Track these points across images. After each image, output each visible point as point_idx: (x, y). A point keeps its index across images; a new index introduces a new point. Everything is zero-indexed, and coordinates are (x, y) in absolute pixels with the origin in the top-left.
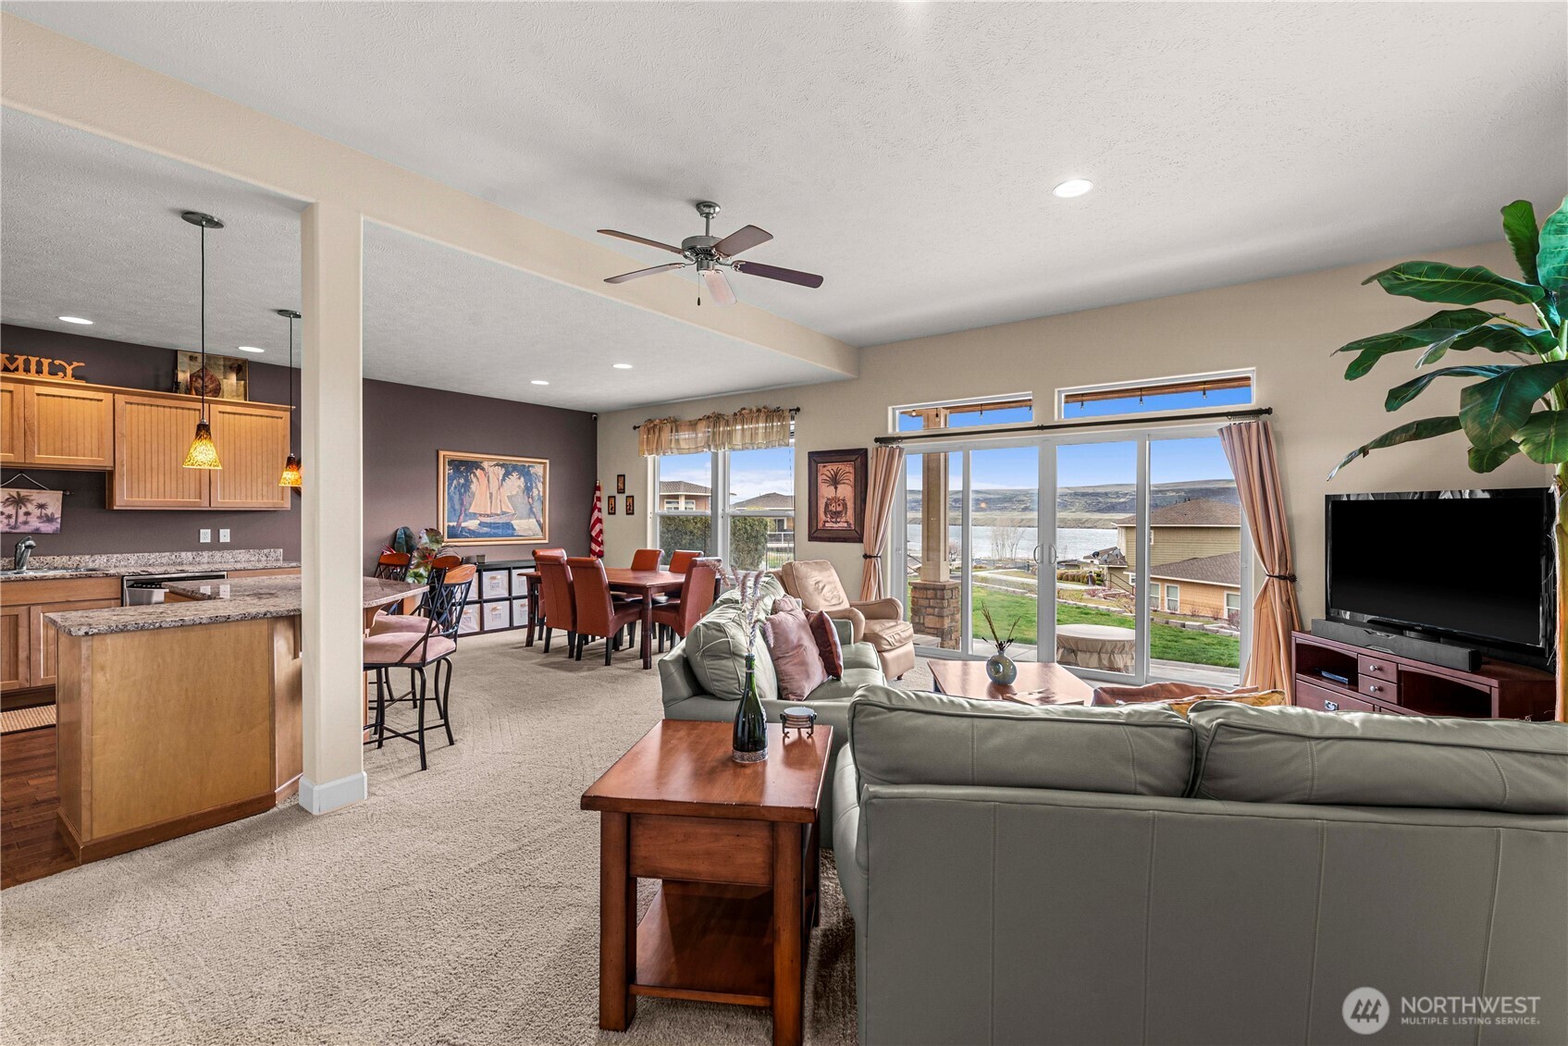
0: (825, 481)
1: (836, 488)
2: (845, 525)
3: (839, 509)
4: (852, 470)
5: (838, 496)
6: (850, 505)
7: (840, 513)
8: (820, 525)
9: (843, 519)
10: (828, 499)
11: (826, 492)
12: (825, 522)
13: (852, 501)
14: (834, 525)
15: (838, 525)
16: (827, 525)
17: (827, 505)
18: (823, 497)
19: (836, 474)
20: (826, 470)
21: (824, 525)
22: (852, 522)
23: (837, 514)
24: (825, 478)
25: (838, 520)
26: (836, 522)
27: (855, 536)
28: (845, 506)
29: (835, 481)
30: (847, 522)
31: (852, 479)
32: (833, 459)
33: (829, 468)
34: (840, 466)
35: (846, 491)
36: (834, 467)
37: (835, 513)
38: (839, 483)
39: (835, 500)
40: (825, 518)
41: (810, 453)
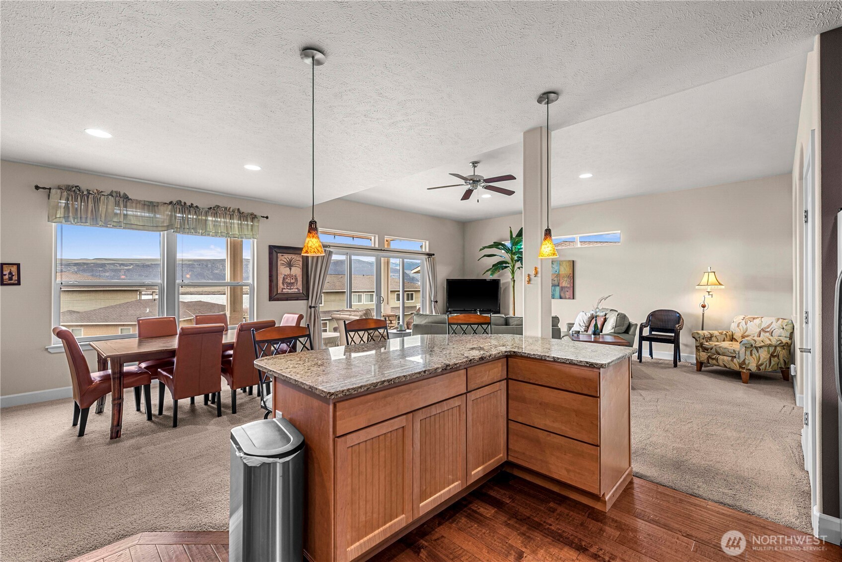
0: (283, 264)
1: (290, 269)
2: (297, 290)
3: (292, 281)
5: (292, 273)
6: (300, 279)
7: (293, 283)
8: (279, 291)
9: (295, 287)
10: (285, 275)
11: (283, 271)
12: (283, 289)
13: (301, 277)
14: (289, 291)
15: (292, 290)
16: (284, 290)
17: (284, 279)
18: (282, 274)
19: (291, 261)
20: (283, 258)
21: (282, 291)
22: (301, 288)
23: (290, 284)
24: (283, 262)
25: (292, 288)
26: (290, 289)
27: (305, 295)
28: (296, 279)
29: (290, 265)
30: (297, 289)
31: (301, 264)
32: (289, 251)
33: (286, 257)
34: (293, 256)
35: (297, 271)
36: (290, 256)
37: (290, 283)
38: (292, 266)
39: (290, 276)
40: (282, 287)
41: (270, 246)
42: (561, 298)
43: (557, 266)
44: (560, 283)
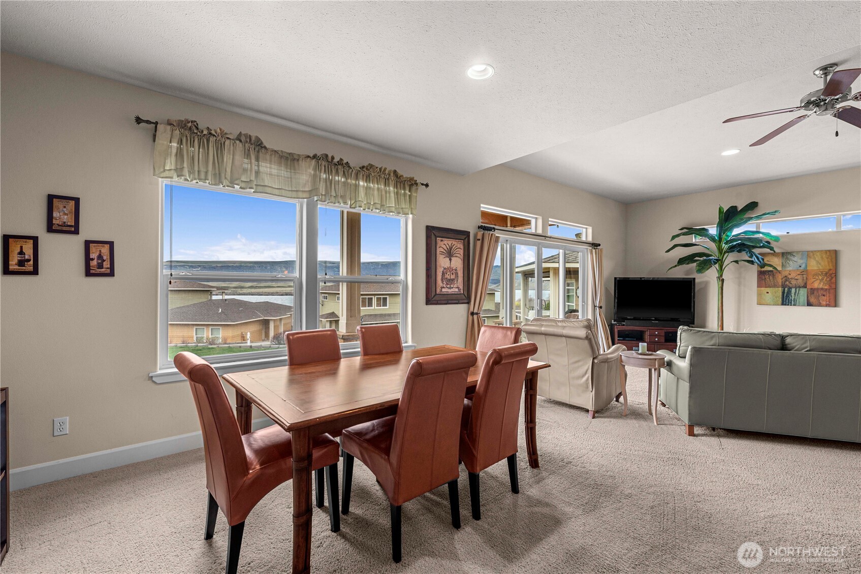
0: (442, 253)
1: (450, 260)
2: (457, 290)
3: (453, 277)
4: (462, 247)
5: (452, 266)
6: (460, 274)
7: (453, 280)
8: (438, 291)
9: (455, 286)
10: (445, 269)
11: (443, 262)
12: (442, 288)
13: (462, 271)
14: (449, 290)
15: (452, 290)
16: (443, 290)
17: (443, 274)
18: (440, 267)
19: (451, 248)
20: (443, 244)
21: (441, 291)
22: (461, 287)
23: (450, 281)
24: (443, 250)
25: (452, 286)
26: (450, 288)
27: (465, 298)
28: (457, 274)
29: (450, 254)
30: (458, 288)
31: (462, 254)
32: (449, 235)
33: (446, 242)
34: (454, 242)
35: (457, 263)
36: (450, 242)
37: (450, 280)
38: (452, 256)
39: (450, 269)
40: (441, 284)
41: (428, 227)
42: (809, 304)
43: (802, 259)
44: (809, 283)
